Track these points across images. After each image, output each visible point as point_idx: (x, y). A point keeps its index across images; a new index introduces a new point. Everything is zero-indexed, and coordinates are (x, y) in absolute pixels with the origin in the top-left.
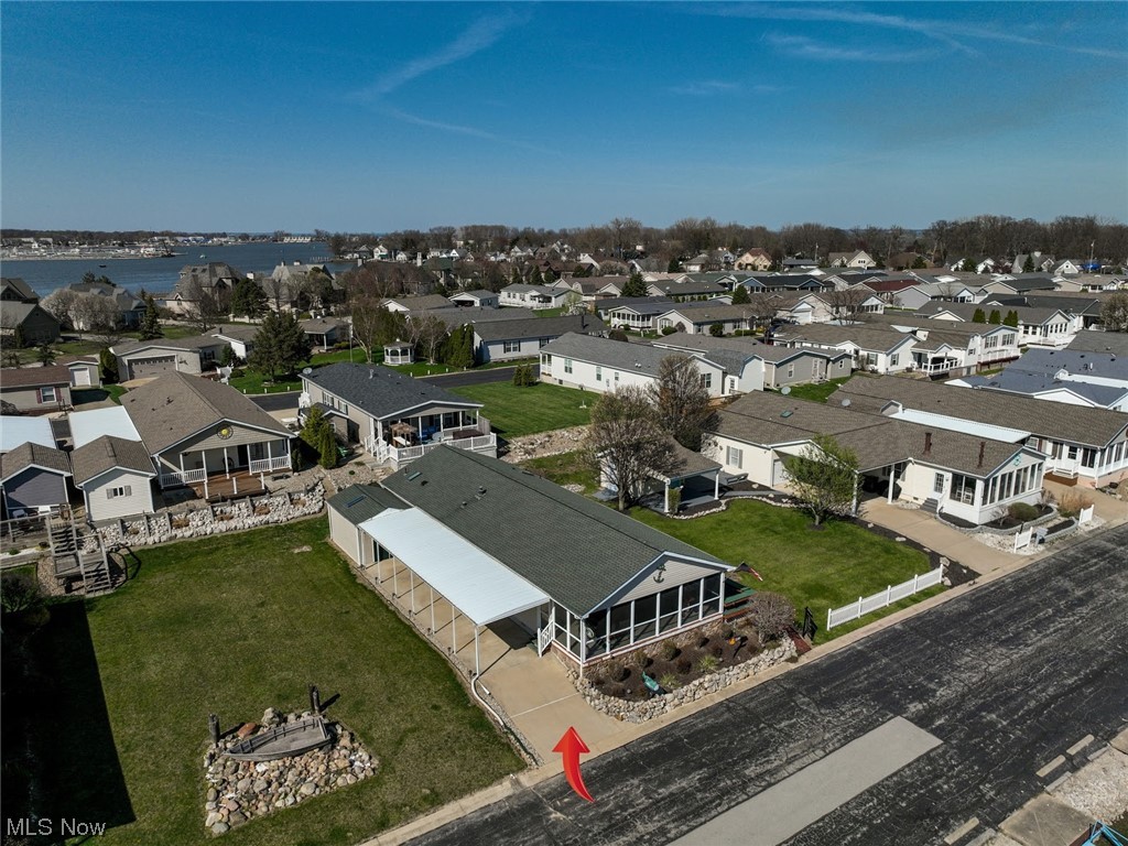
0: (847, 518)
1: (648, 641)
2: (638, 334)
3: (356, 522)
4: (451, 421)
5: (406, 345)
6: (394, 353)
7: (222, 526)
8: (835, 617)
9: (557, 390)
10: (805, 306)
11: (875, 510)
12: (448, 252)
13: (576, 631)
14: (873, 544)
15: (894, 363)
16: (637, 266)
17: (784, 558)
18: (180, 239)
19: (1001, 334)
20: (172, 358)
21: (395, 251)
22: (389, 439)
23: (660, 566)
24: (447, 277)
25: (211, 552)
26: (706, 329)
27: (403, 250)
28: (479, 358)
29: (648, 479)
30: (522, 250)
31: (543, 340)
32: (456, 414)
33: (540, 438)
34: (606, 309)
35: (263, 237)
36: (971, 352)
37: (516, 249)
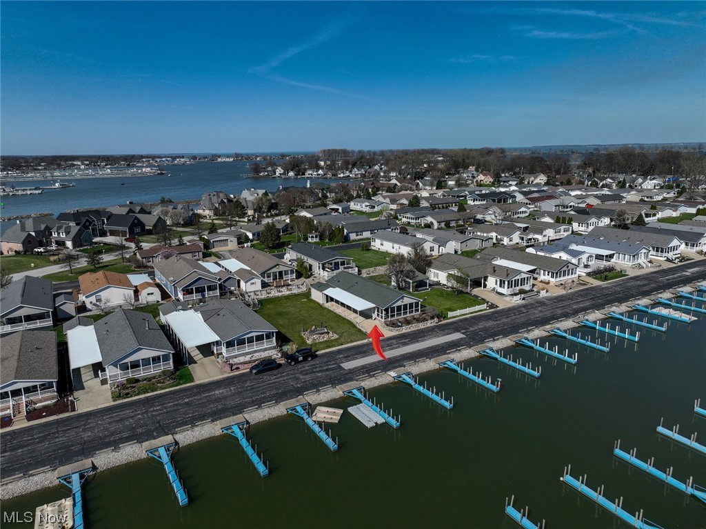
0: (467, 293)
1: (400, 317)
2: (414, 226)
3: (321, 291)
4: (343, 263)
5: (317, 234)
6: (312, 237)
7: (280, 294)
8: (450, 314)
9: (377, 252)
10: (490, 212)
11: (477, 291)
12: (317, 171)
13: (382, 313)
14: (471, 299)
15: (511, 241)
16: (420, 183)
17: (442, 302)
18: (158, 160)
19: (562, 228)
20: (227, 240)
21: (288, 171)
22: (324, 269)
23: (402, 298)
24: (323, 192)
25: (280, 300)
26: (443, 225)
27: (292, 170)
28: (346, 239)
29: (405, 281)
30: (359, 170)
31: (372, 231)
32: (344, 261)
33: (372, 269)
34: (400, 214)
35: (205, 158)
36: (544, 236)
37: (355, 169)
